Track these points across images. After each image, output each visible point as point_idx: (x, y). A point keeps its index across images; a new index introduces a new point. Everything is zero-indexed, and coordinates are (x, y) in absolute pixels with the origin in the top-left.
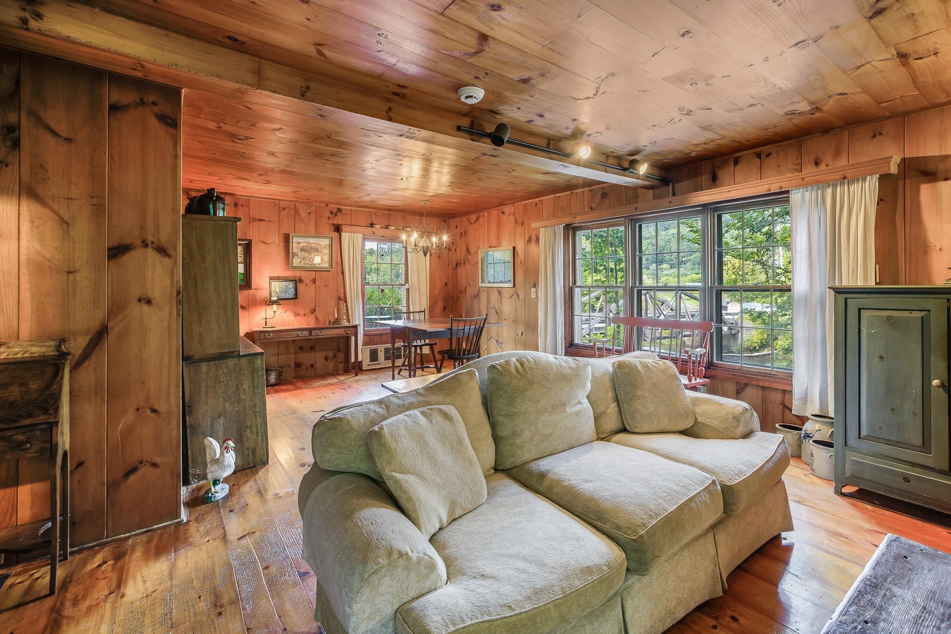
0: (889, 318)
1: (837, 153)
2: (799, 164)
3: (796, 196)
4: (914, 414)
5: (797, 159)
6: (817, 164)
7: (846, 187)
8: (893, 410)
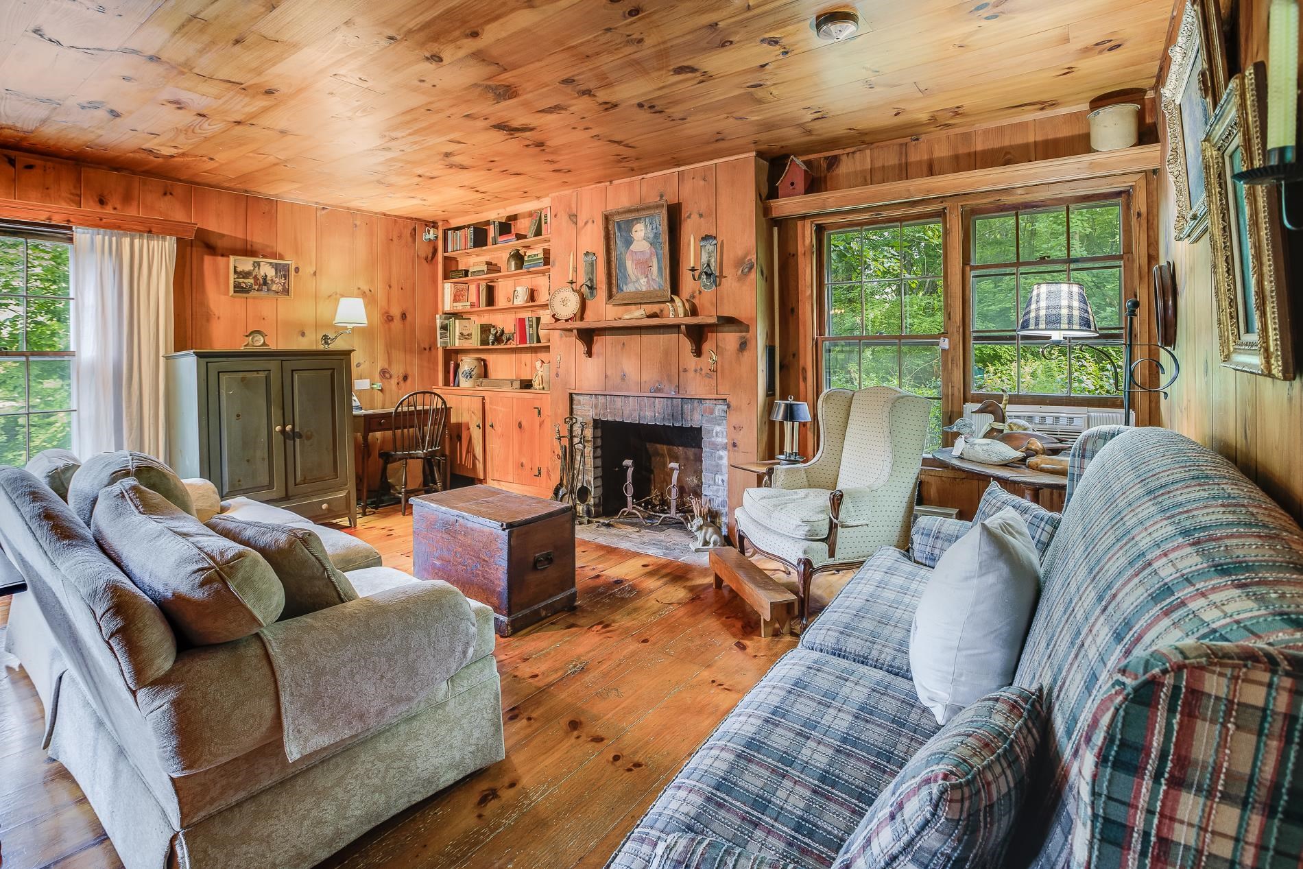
0: (243, 379)
1: (127, 198)
2: (77, 195)
3: (82, 235)
4: (263, 459)
5: (75, 187)
6: (102, 202)
7: (145, 241)
8: (248, 461)
